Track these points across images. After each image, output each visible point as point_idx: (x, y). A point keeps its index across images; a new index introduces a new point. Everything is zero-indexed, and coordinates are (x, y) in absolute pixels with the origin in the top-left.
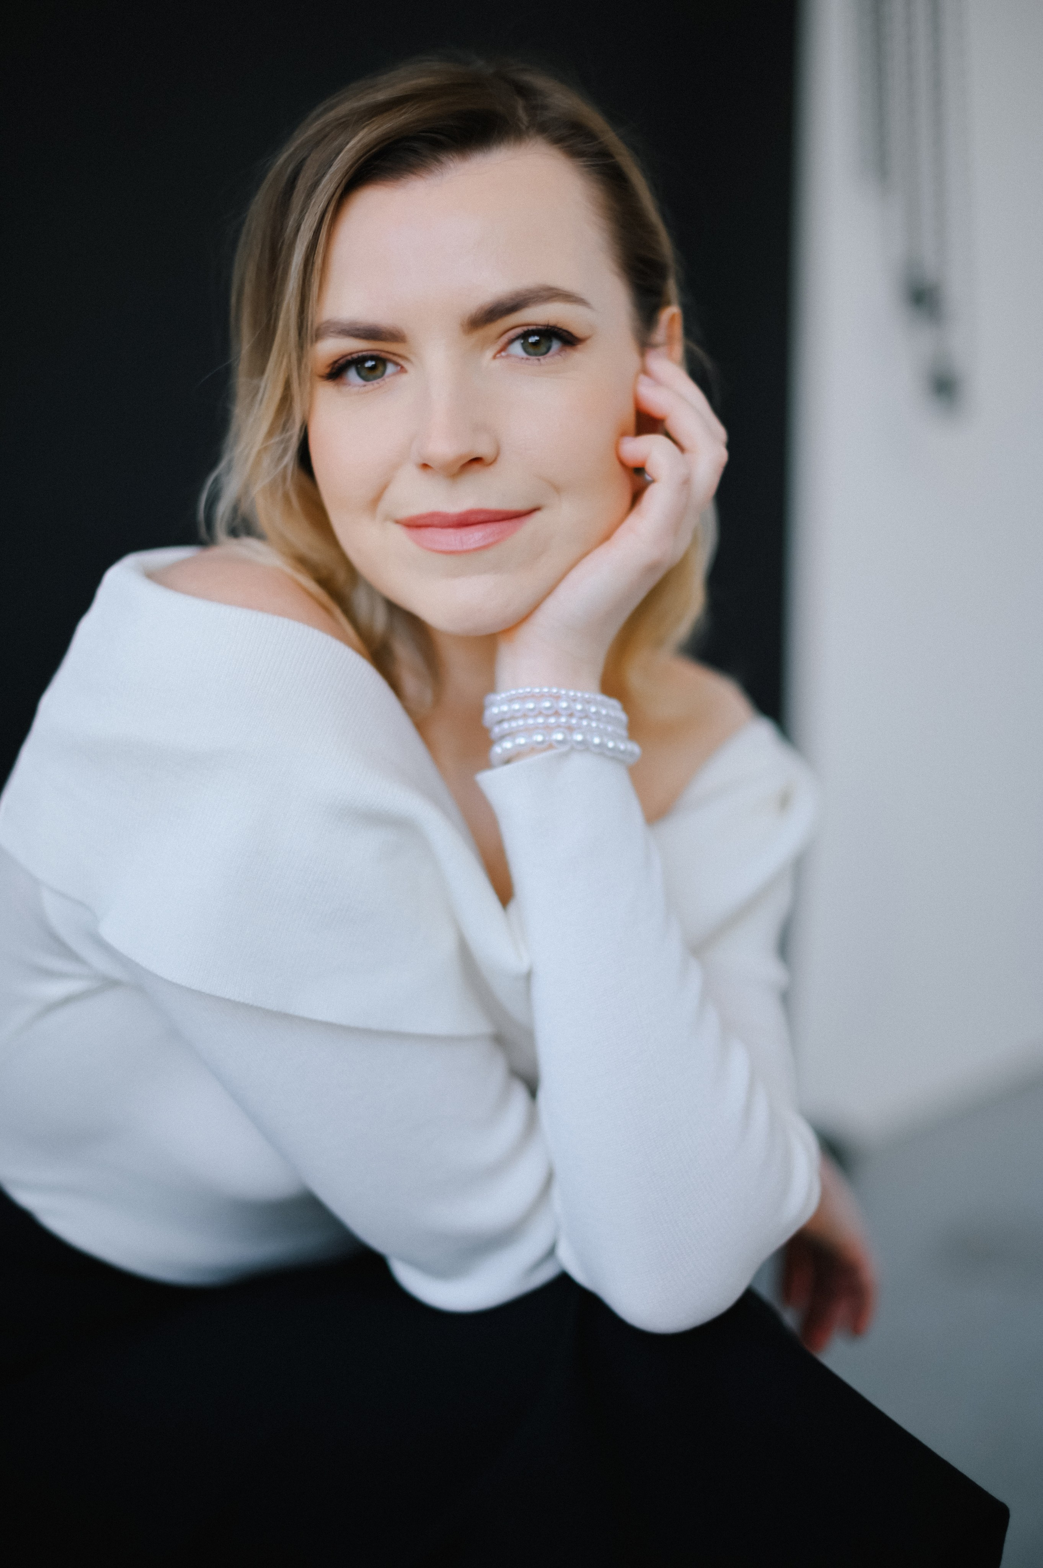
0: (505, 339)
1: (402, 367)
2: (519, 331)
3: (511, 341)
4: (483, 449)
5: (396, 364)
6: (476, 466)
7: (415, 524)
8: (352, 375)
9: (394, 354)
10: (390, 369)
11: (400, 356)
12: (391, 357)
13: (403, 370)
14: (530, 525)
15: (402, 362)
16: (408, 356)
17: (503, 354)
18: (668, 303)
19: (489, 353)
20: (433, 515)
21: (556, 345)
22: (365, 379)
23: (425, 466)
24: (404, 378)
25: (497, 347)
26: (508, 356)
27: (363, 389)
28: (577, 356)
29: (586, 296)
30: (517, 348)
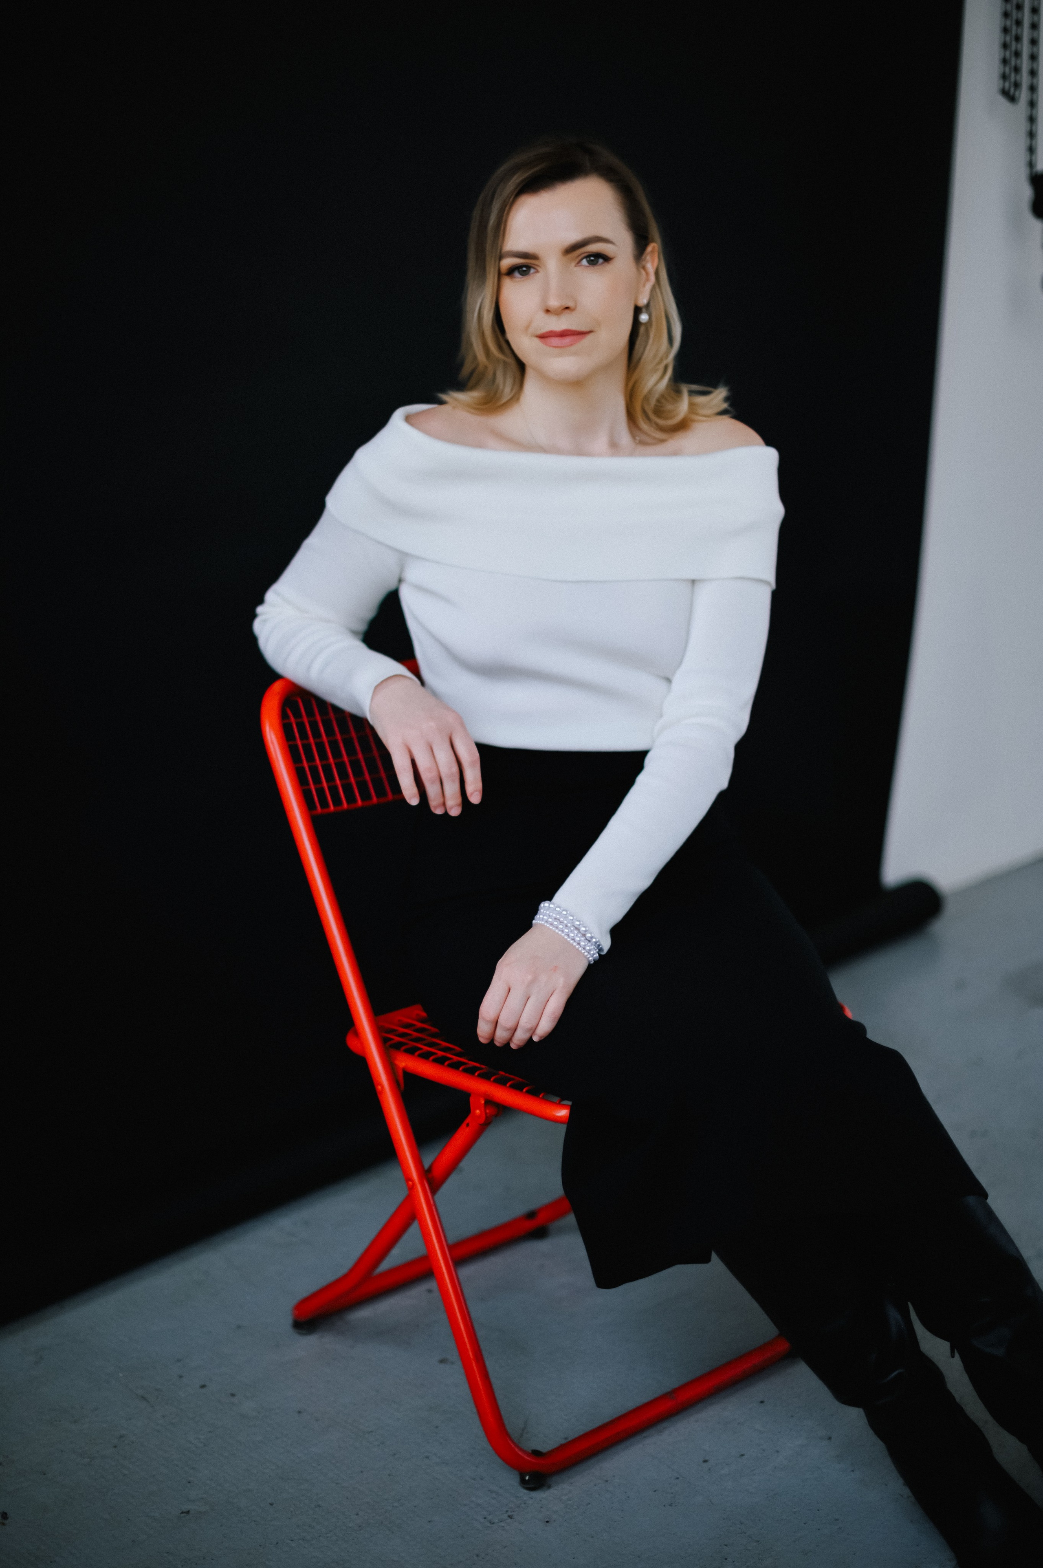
0: (580, 258)
1: (537, 270)
2: (586, 254)
3: (582, 259)
4: (570, 304)
5: (535, 268)
6: (567, 311)
7: (542, 337)
8: (517, 274)
9: (534, 264)
10: (532, 271)
11: (537, 265)
12: (532, 265)
13: (537, 271)
14: (589, 338)
15: (536, 267)
16: (540, 265)
17: (579, 264)
18: (653, 241)
19: (573, 264)
20: (551, 332)
21: (601, 261)
22: (521, 274)
23: (548, 311)
24: (538, 275)
25: (576, 262)
26: (581, 265)
27: (521, 279)
28: (609, 267)
29: (614, 241)
30: (584, 262)
